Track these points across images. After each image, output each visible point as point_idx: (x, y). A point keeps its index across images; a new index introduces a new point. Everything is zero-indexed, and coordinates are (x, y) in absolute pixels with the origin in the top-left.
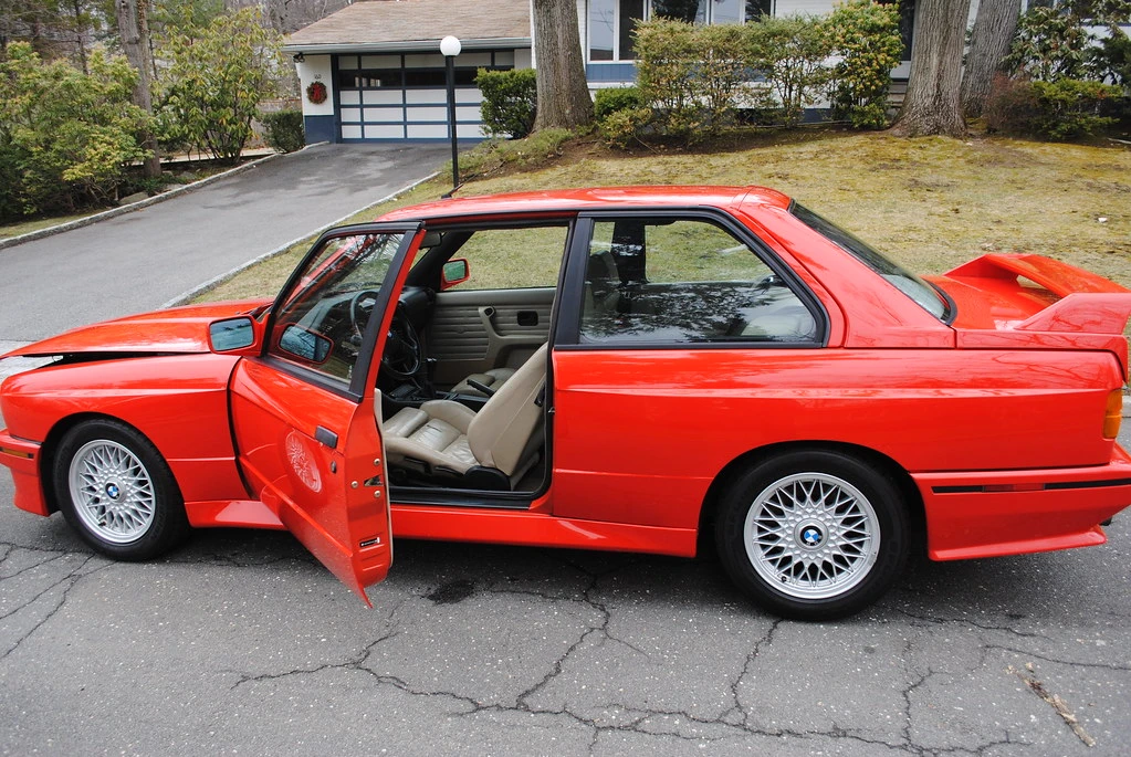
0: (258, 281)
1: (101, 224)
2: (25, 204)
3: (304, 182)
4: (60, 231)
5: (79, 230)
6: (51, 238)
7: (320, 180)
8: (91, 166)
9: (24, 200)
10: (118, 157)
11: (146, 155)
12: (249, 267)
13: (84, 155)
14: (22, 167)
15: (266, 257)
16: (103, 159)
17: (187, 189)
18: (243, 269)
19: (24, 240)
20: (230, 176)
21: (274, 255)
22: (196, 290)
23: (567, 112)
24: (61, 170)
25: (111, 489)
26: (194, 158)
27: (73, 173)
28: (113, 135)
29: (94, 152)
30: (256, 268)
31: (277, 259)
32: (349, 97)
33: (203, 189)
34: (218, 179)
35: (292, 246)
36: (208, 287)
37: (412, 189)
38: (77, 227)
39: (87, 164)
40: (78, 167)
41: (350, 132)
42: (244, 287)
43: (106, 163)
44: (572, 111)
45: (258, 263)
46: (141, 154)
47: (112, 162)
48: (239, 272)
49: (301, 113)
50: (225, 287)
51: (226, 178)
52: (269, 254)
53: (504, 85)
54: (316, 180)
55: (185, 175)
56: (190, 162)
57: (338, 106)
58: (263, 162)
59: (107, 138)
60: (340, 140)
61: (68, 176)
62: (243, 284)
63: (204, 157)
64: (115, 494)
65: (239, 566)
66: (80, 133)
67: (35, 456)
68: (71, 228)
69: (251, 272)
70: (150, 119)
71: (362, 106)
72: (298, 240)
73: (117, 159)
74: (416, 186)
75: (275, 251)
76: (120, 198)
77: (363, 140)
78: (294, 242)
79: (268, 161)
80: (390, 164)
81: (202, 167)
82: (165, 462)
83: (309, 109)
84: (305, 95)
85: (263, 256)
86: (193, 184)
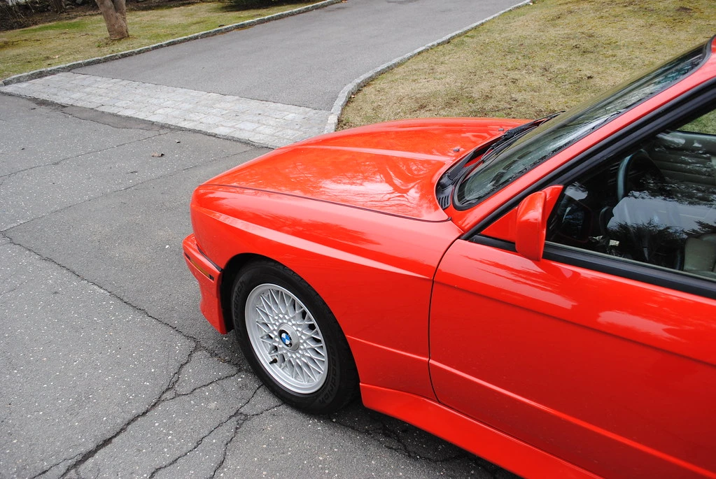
0: (426, 65)
1: (319, 10)
4: (292, 14)
5: (304, 14)
6: (286, 19)
12: (419, 53)
15: (433, 45)
18: (415, 55)
19: (269, 20)
21: (439, 44)
22: (379, 69)
25: (284, 335)
30: (424, 54)
31: (441, 47)
35: (453, 38)
36: (388, 67)
38: (304, 12)
42: (415, 70)
45: (427, 50)
48: (412, 57)
50: (400, 69)
52: (435, 43)
62: (414, 67)
64: (288, 342)
65: (410, 456)
67: (216, 278)
68: (299, 12)
69: (420, 58)
72: (457, 32)
75: (440, 41)
78: (454, 34)
82: (345, 339)
85: (430, 44)
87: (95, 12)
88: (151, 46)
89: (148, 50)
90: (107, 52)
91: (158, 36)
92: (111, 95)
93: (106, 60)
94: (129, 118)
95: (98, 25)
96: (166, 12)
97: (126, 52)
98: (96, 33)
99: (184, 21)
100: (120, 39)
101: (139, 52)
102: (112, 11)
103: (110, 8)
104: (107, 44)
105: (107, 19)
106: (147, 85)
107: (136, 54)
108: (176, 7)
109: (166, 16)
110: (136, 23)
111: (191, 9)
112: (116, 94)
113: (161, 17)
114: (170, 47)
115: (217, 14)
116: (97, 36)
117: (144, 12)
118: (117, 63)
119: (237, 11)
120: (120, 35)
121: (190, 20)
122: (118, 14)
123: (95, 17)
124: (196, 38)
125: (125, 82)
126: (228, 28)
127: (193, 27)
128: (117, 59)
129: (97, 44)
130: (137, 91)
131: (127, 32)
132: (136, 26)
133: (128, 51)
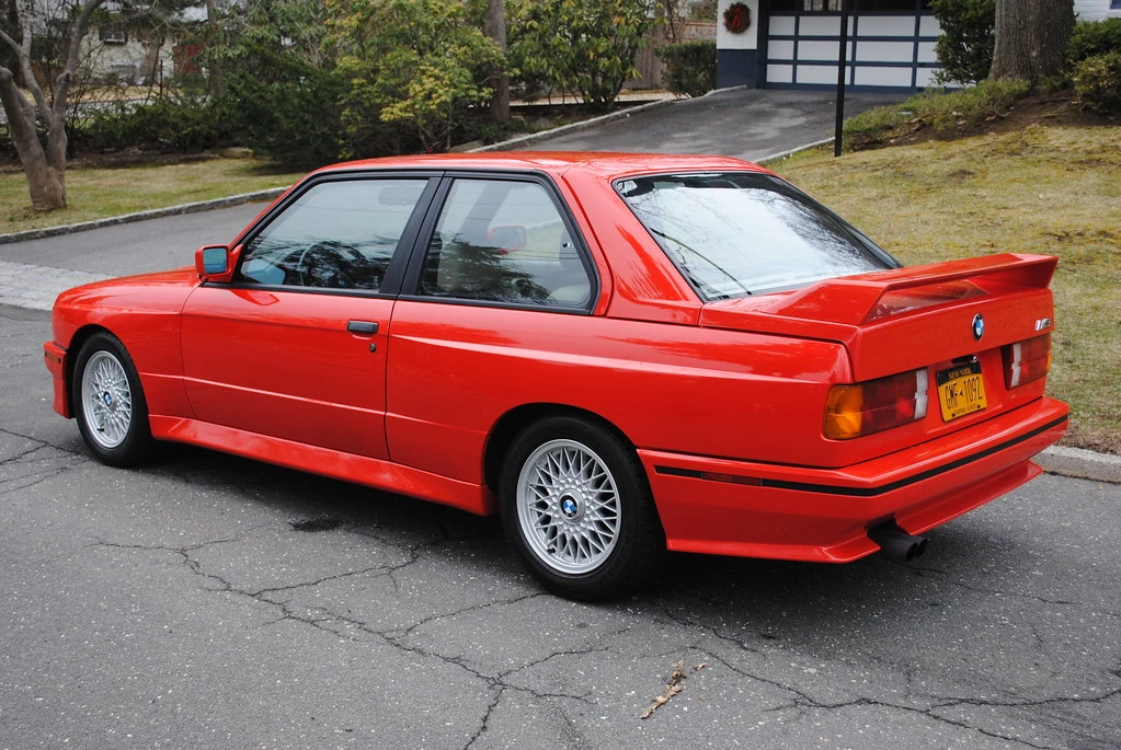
2: (342, 146)
3: (673, 140)
7: (694, 138)
8: (413, 105)
9: (341, 142)
10: (445, 95)
11: (482, 94)
13: (407, 91)
14: (342, 102)
16: (429, 97)
17: (529, 140)
20: (591, 127)
23: (1034, 54)
24: (381, 106)
26: (557, 101)
27: (392, 112)
28: (444, 69)
29: (418, 88)
32: (782, 25)
33: (551, 141)
34: (574, 130)
37: (788, 156)
39: (409, 102)
40: (398, 105)
41: (779, 74)
43: (431, 102)
44: (1042, 54)
46: (474, 93)
47: (437, 101)
49: (715, 46)
51: (584, 129)
53: (970, 12)
54: (691, 137)
55: (542, 122)
56: (550, 106)
57: (764, 37)
58: (643, 110)
59: (437, 71)
60: (763, 84)
61: (385, 117)
63: (571, 101)
66: (407, 64)
70: (496, 49)
71: (796, 38)
73: (443, 98)
74: (795, 153)
76: (452, 145)
77: (794, 86)
79: (650, 109)
80: (802, 120)
81: (567, 112)
83: (725, 40)
84: (721, 20)
86: (539, 134)
87: (16, 168)
88: (98, 221)
89: (91, 227)
90: (23, 228)
91: (118, 208)
92: (17, 284)
93: (19, 239)
94: (36, 311)
95: (17, 189)
96: (150, 172)
97: (54, 228)
98: (10, 200)
99: (173, 187)
100: (50, 210)
101: (77, 230)
102: (40, 164)
103: (38, 158)
104: (26, 217)
105: (32, 177)
106: (77, 272)
107: (71, 232)
108: (173, 164)
109: (145, 179)
110: (88, 189)
111: (196, 170)
112: (24, 283)
113: (137, 180)
114: (130, 225)
115: (237, 179)
116: (11, 205)
117: (109, 172)
118: (36, 244)
119: (277, 174)
120: (52, 202)
121: (186, 186)
122: (51, 169)
123: (15, 176)
124: (178, 212)
125: (42, 269)
126: (236, 199)
127: (186, 198)
128: (37, 238)
129: (8, 216)
130: (60, 280)
131: (64, 199)
132: (86, 193)
133: (58, 227)
